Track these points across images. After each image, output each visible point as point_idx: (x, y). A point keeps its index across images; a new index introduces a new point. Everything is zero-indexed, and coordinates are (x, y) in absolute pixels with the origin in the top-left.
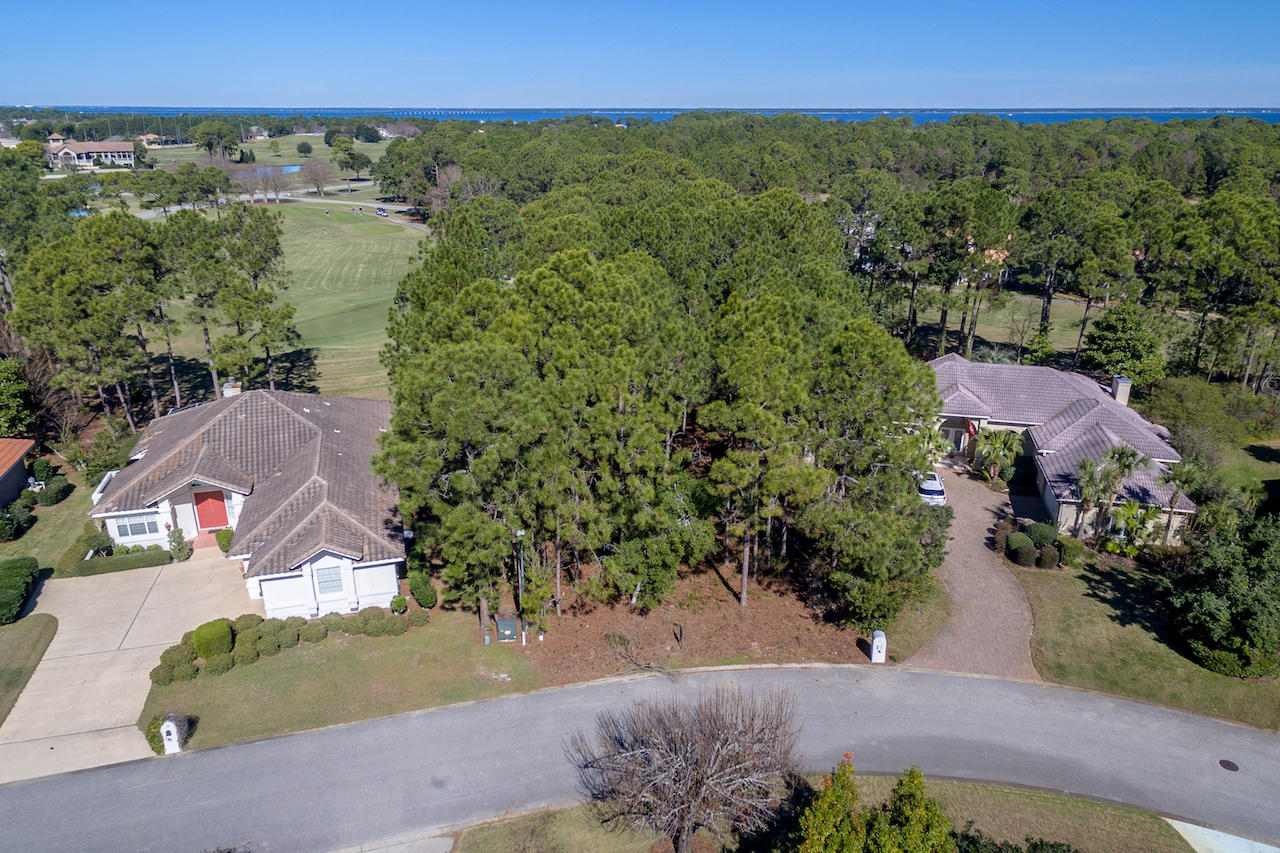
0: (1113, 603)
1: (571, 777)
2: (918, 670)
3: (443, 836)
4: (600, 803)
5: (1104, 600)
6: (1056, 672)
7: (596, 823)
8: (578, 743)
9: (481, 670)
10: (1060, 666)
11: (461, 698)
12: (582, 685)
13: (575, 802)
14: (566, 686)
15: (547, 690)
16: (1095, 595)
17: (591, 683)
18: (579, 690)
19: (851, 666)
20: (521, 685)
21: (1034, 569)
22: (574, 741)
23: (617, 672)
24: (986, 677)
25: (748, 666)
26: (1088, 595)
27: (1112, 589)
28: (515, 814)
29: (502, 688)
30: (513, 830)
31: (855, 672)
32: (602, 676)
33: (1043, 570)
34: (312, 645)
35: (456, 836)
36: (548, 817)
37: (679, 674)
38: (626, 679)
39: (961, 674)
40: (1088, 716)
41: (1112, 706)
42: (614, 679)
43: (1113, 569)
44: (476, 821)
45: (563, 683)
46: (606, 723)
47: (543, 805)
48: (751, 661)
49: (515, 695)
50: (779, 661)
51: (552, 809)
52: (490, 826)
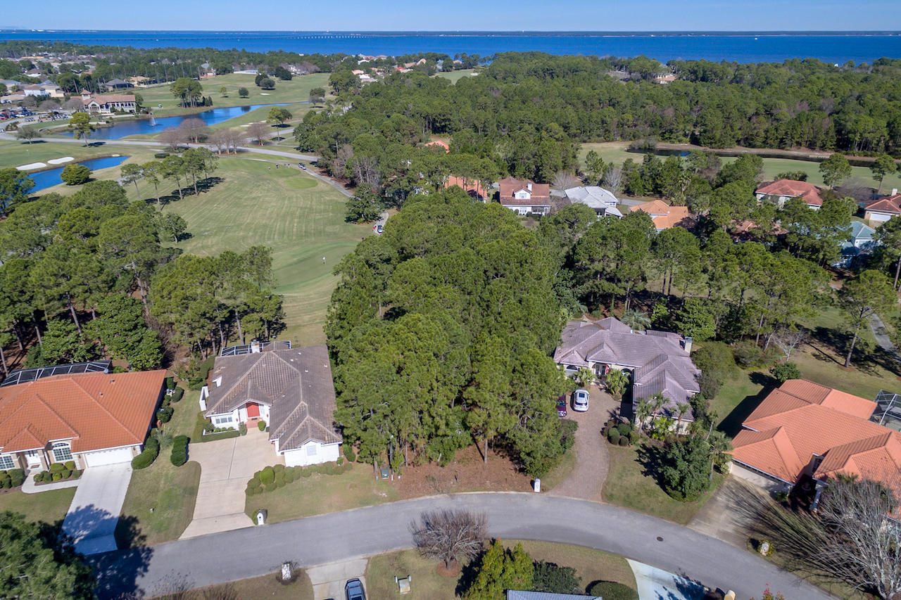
0: (646, 465)
1: (410, 538)
2: (552, 496)
3: (364, 559)
4: (420, 548)
5: (642, 463)
6: (608, 497)
7: (419, 556)
8: (413, 524)
9: (375, 492)
10: (611, 495)
11: (368, 504)
12: (416, 499)
13: (411, 548)
14: (409, 500)
15: (401, 501)
16: (640, 461)
17: (419, 499)
18: (415, 502)
19: (525, 493)
20: (392, 499)
21: (618, 446)
22: (411, 523)
23: (430, 494)
24: (580, 499)
25: (483, 492)
26: (637, 460)
27: (648, 458)
28: (389, 552)
29: (384, 500)
30: (389, 557)
31: (526, 496)
32: (424, 496)
33: (622, 447)
34: (305, 479)
35: (369, 559)
36: (401, 553)
37: (455, 495)
38: (433, 497)
39: (569, 498)
40: (614, 517)
41: (625, 513)
42: (428, 497)
43: (654, 447)
44: (375, 554)
45: (408, 498)
46: (424, 516)
47: (399, 548)
48: (485, 490)
49: (389, 503)
50: (496, 490)
51: (403, 550)
52: (380, 556)
